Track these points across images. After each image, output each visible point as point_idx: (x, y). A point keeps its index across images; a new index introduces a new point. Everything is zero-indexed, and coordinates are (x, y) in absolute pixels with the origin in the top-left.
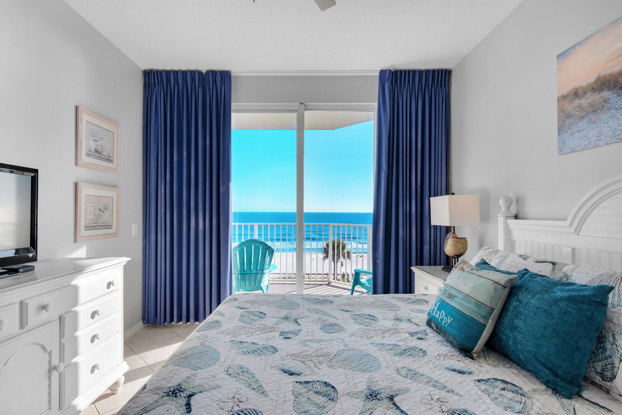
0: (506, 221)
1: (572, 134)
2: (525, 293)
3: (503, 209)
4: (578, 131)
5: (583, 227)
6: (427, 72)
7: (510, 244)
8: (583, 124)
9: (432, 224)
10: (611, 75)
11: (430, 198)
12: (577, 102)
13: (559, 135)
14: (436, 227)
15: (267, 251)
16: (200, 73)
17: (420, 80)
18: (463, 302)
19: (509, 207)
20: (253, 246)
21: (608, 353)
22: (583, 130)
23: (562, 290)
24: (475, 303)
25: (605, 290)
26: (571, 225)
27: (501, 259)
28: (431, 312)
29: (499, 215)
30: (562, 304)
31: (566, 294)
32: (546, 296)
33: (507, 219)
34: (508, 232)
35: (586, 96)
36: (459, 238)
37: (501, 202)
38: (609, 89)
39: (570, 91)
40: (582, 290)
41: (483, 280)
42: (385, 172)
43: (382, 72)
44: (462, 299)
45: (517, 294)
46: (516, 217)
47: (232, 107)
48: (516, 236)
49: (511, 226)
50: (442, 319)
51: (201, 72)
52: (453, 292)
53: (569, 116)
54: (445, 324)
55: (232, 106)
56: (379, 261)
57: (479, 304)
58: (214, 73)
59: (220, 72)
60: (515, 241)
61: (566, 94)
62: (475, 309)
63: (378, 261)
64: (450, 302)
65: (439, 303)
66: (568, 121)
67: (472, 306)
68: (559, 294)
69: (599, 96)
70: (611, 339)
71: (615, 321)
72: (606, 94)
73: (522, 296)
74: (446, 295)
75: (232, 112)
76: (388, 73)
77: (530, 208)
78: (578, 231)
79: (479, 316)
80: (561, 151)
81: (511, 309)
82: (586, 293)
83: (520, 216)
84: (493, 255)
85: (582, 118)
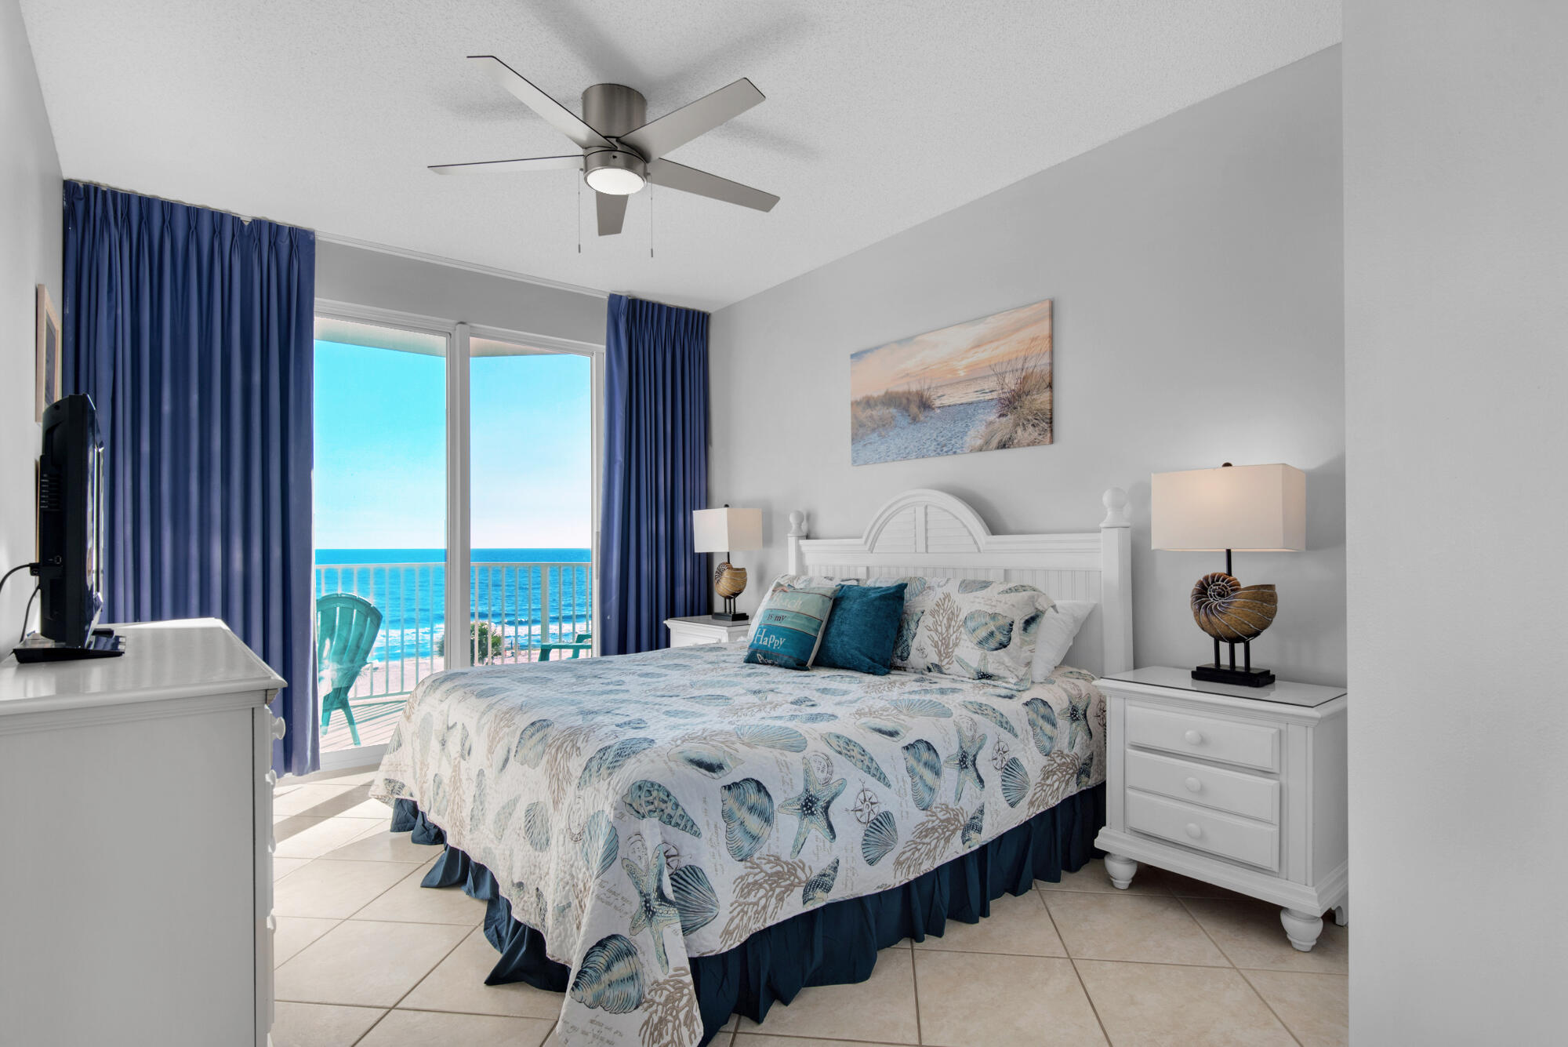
0: (798, 542)
1: (865, 445)
2: (848, 601)
3: (794, 526)
4: (871, 443)
5: (876, 545)
6: (679, 310)
7: (802, 568)
8: (874, 436)
9: (696, 551)
10: (897, 393)
11: (694, 512)
12: (869, 412)
13: (853, 444)
14: (700, 554)
15: (369, 619)
16: (236, 220)
17: (668, 320)
18: (794, 620)
19: (799, 525)
20: (338, 609)
21: (905, 639)
22: (875, 443)
23: (875, 593)
24: (806, 618)
25: (902, 587)
26: (866, 542)
27: (805, 583)
28: (755, 642)
29: (789, 535)
30: (876, 603)
31: (878, 595)
32: (865, 599)
33: (798, 540)
34: (800, 555)
35: (878, 408)
36: (738, 569)
37: (792, 519)
38: (895, 407)
39: (863, 398)
40: (888, 590)
41: (811, 595)
42: (621, 467)
43: (614, 300)
44: (793, 618)
45: (840, 604)
46: (808, 537)
47: (315, 306)
48: (809, 560)
49: (804, 549)
50: (772, 645)
51: (239, 218)
52: (781, 614)
53: (862, 425)
54: (776, 647)
55: (315, 303)
56: (611, 617)
57: (810, 618)
58: (274, 228)
59: (290, 228)
60: (807, 567)
61: (859, 400)
62: (806, 624)
63: (608, 618)
64: (779, 625)
65: (764, 630)
66: (861, 431)
67: (804, 622)
68: (873, 595)
69: (887, 411)
70: (906, 626)
71: (908, 612)
72: (893, 411)
73: (846, 605)
74: (773, 619)
75: (315, 313)
76: (624, 302)
77: (823, 525)
78: (871, 550)
79: (811, 630)
80: (854, 462)
81: (836, 618)
82: (891, 591)
83: (812, 535)
84: (795, 581)
85: (874, 430)
